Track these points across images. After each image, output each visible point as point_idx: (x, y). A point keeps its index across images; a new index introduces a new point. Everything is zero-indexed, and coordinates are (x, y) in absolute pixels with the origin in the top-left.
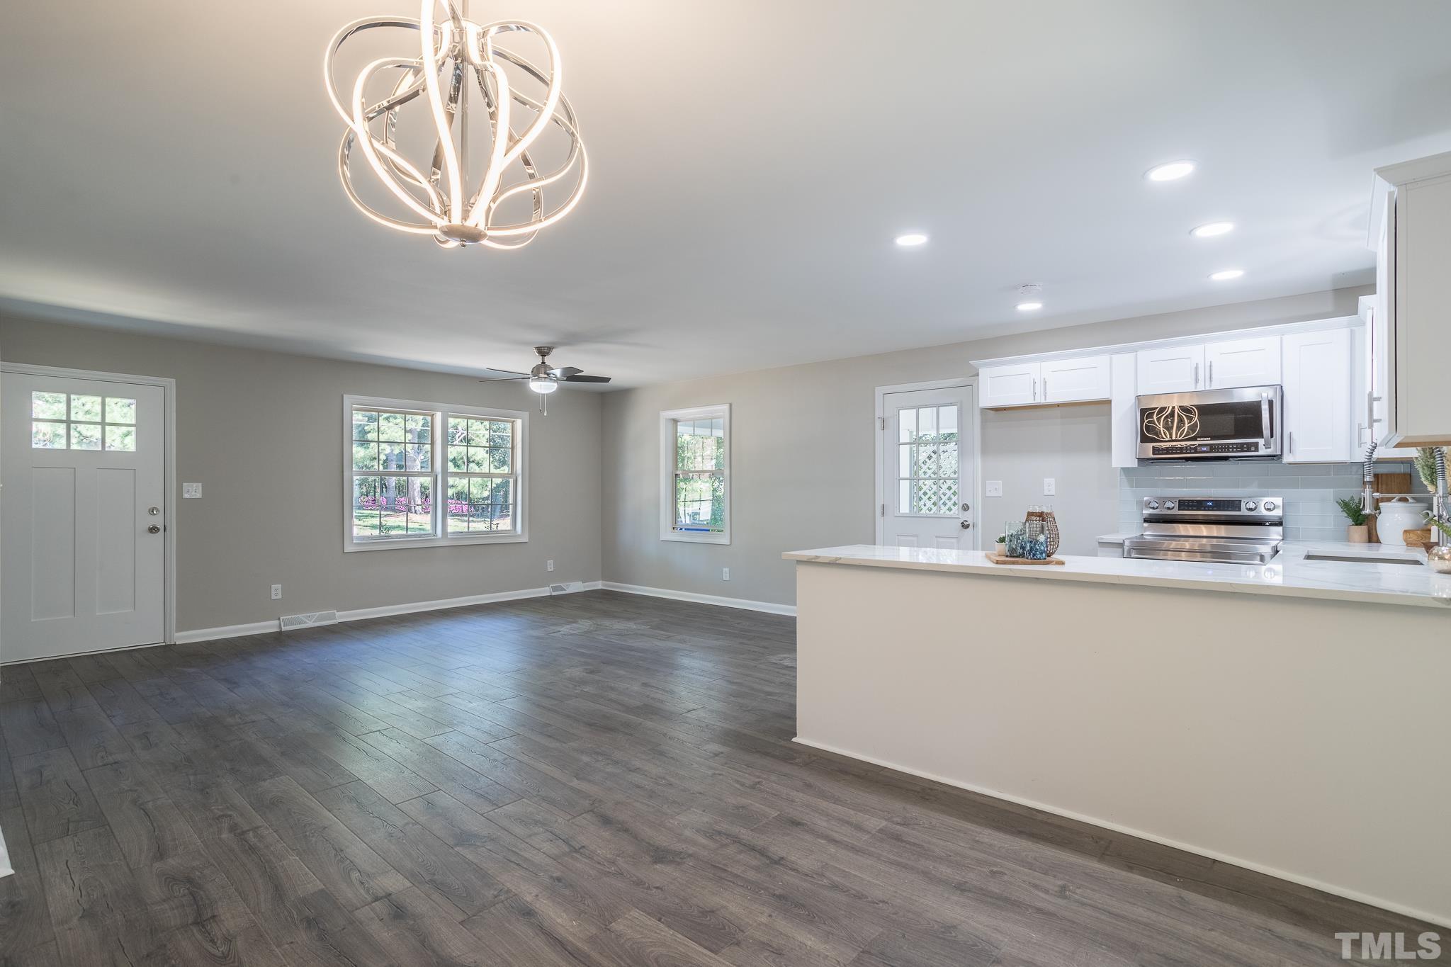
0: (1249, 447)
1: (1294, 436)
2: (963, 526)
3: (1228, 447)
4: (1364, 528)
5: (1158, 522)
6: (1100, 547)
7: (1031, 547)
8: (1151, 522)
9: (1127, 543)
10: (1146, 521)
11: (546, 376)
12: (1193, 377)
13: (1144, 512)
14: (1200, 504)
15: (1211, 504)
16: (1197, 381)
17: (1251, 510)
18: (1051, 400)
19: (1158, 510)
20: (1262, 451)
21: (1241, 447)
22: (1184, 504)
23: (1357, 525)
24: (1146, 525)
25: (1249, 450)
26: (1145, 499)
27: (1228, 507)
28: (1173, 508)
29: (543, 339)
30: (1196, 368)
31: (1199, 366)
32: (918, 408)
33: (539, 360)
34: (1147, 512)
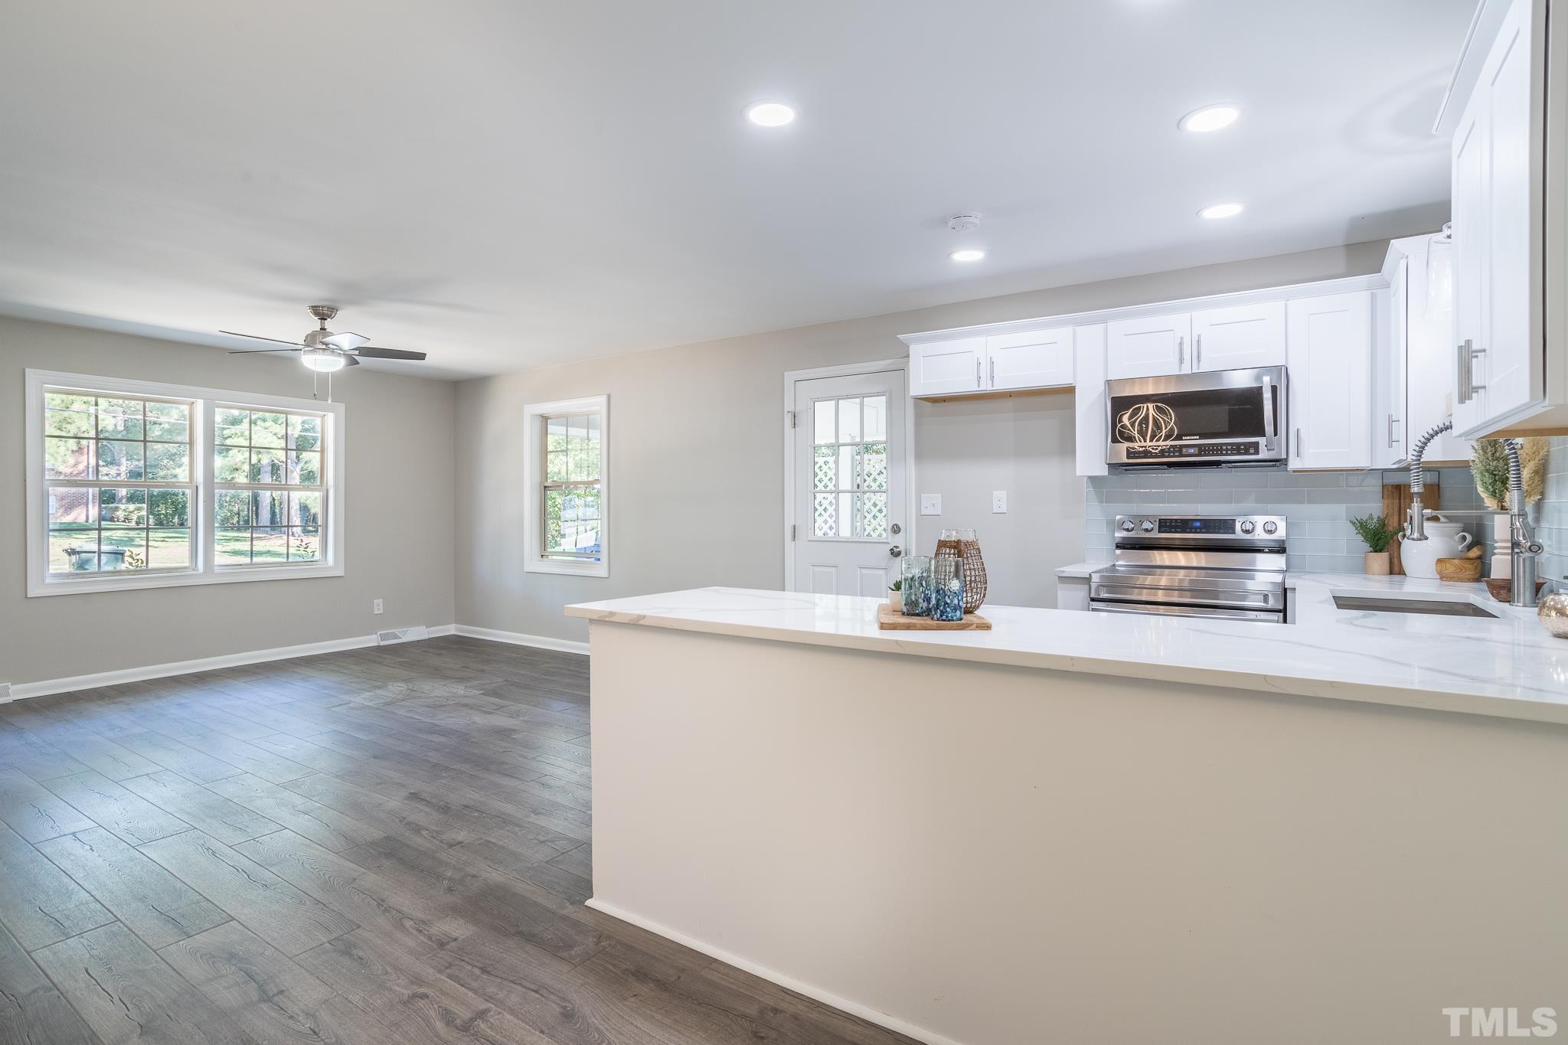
0: (1247, 448)
1: (1302, 435)
2: (892, 554)
3: (1221, 448)
4: (1384, 556)
5: (1133, 548)
6: (1060, 583)
7: (938, 601)
8: (1124, 548)
9: (1095, 578)
10: (1118, 547)
11: (324, 347)
12: (1177, 356)
13: (1117, 535)
14: (1184, 525)
15: (1198, 524)
16: (1181, 360)
17: (1247, 532)
18: (1000, 386)
19: (1132, 532)
20: (1263, 454)
21: (1237, 449)
22: (1165, 525)
23: (1376, 552)
24: (1118, 552)
25: (1247, 453)
26: (1118, 517)
27: (1219, 528)
28: (1152, 529)
29: (319, 294)
30: (1181, 344)
31: (1185, 341)
32: (838, 399)
33: (315, 324)
34: (1120, 535)
